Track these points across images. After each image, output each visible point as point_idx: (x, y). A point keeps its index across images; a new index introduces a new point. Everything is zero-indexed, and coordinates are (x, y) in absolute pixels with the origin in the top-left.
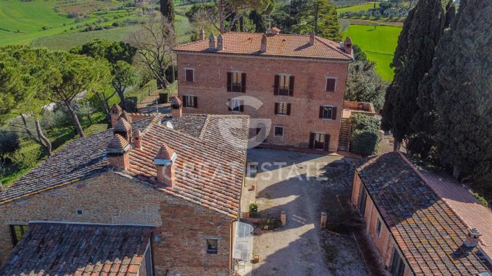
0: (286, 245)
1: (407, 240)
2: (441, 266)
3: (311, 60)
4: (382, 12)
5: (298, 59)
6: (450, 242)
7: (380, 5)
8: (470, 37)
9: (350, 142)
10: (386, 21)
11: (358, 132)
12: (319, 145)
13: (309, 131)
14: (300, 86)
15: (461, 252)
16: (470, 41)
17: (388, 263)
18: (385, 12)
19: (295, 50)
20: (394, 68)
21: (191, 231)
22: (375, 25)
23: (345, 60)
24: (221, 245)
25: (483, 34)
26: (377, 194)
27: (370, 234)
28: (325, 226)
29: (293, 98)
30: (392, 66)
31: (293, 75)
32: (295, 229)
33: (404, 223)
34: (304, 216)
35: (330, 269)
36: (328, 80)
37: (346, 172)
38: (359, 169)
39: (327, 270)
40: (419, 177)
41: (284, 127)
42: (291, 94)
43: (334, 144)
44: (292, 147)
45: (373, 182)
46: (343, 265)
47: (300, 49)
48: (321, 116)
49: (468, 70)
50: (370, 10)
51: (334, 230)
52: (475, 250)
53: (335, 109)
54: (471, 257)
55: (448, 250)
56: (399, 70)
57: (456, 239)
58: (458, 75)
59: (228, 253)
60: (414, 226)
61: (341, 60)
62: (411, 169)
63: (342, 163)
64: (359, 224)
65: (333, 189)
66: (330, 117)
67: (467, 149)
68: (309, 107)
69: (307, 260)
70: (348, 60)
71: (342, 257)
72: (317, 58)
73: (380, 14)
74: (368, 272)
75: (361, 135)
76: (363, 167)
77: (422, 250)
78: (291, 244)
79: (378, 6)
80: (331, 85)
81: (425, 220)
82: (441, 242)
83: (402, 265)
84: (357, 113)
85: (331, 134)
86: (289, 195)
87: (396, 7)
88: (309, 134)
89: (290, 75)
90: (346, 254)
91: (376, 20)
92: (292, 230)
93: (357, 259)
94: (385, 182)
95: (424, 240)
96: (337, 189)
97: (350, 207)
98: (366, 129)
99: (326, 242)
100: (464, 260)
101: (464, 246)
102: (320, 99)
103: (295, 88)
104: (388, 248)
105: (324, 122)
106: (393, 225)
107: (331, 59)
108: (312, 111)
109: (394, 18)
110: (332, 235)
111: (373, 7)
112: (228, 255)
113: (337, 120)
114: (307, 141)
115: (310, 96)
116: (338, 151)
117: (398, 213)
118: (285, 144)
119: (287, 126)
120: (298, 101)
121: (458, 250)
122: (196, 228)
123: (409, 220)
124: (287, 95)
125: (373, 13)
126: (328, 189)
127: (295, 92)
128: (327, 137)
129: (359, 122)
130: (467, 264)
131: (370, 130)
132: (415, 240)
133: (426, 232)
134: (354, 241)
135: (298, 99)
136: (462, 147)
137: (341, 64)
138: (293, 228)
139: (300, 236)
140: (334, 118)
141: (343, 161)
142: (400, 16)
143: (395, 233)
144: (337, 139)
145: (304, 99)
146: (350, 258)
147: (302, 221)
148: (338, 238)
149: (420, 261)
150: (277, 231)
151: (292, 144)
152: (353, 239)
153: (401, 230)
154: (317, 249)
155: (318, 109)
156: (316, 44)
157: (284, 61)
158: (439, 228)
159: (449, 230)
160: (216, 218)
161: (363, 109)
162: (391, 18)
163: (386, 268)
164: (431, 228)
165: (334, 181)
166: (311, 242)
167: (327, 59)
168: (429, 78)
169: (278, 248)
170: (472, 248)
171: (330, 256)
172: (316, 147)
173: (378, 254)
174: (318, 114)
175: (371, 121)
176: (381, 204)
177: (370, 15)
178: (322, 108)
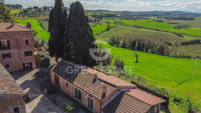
0: (36, 105)
1: (79, 84)
2: (91, 86)
3: (15, 33)
4: (25, 14)
5: (9, 33)
6: (90, 79)
7: (24, 10)
8: (77, 19)
9: (40, 63)
10: (28, 17)
11: (42, 59)
12: (28, 68)
13: (22, 63)
14: (12, 44)
15: (94, 81)
16: (77, 20)
17: (74, 95)
18: (26, 13)
19: (6, 29)
20: (50, 33)
21: (6, 107)
22: (24, 19)
23: (30, 31)
24: (21, 108)
25: (80, 17)
26: (63, 75)
27: (63, 90)
28: (47, 94)
29: (11, 50)
30: (48, 32)
31: (8, 40)
32: (36, 99)
33: (76, 80)
34: (37, 93)
35: (56, 105)
36: (25, 40)
37: (44, 74)
38: (52, 70)
39: (56, 106)
40: (73, 66)
41: (9, 64)
42: (9, 48)
43: (34, 65)
44: (15, 71)
45: (60, 72)
46: (60, 102)
47: (8, 28)
48: (26, 56)
49: (78, 29)
50: (19, 13)
51: (51, 93)
52: (97, 79)
53: (31, 51)
54: (97, 81)
55: (91, 82)
56: (52, 33)
57: (92, 78)
58: (76, 31)
59: (24, 110)
60: (79, 79)
61: (29, 31)
62: (70, 64)
63: (40, 72)
64: (58, 88)
65: (42, 81)
66: (29, 55)
67: (83, 53)
68: (19, 52)
69: (47, 106)
70: (32, 31)
71: (58, 100)
72: (18, 32)
73: (24, 14)
74: (69, 101)
75: (44, 60)
76: (53, 68)
77: (85, 85)
78: (38, 104)
79: (22, 11)
80: (27, 42)
81: (81, 77)
82: (88, 80)
83: (80, 92)
84: (39, 52)
85: (32, 62)
86: (26, 89)
87: (30, 11)
88: (22, 64)
89: (7, 40)
90: (59, 99)
91: (23, 17)
92: (35, 100)
93: (63, 98)
94: (63, 70)
95: (84, 82)
96: (43, 81)
97: (52, 84)
98: (44, 57)
99: (50, 98)
100: (96, 82)
101: (94, 79)
102: (24, 49)
103: (11, 46)
104: (73, 90)
105: (27, 57)
106: (73, 81)
107: (24, 31)
108: (21, 54)
109: (31, 16)
110: (51, 95)
111: (20, 11)
112: (24, 111)
113: (33, 56)
114: (22, 67)
115: (19, 48)
116: (36, 68)
117: (72, 78)
118: (12, 71)
119: (11, 63)
120: (13, 51)
121: (93, 81)
122: (8, 105)
123: (77, 78)
124: (7, 49)
125: (21, 14)
126: (40, 82)
127: (11, 47)
128: (31, 64)
129: (41, 55)
130: (97, 83)
131: (46, 57)
132: (81, 83)
133: (83, 80)
134: (60, 94)
135: (13, 50)
136: (82, 53)
137: (29, 33)
138: (35, 99)
139: (40, 100)
140: (32, 55)
141: (40, 71)
142: (33, 15)
143: (75, 83)
144: (35, 63)
145: (16, 50)
146: (61, 99)
147: (37, 95)
148: (54, 95)
149: (86, 87)
150: (29, 102)
151: (15, 70)
152: (59, 94)
153: (76, 82)
154: (48, 102)
155: (23, 53)
156: (15, 26)
157: (2, 34)
158: (86, 77)
159: (88, 76)
160: (16, 97)
161: (40, 50)
162: (30, 15)
163: (74, 97)
164: (83, 78)
165: (41, 79)
166: (45, 100)
167: (23, 32)
168: (66, 34)
169: (34, 107)
170: (96, 79)
171: (54, 102)
172: (27, 69)
173: (69, 94)
174: (24, 54)
175: (45, 54)
176: (66, 77)
177: (20, 15)
178: (25, 52)
